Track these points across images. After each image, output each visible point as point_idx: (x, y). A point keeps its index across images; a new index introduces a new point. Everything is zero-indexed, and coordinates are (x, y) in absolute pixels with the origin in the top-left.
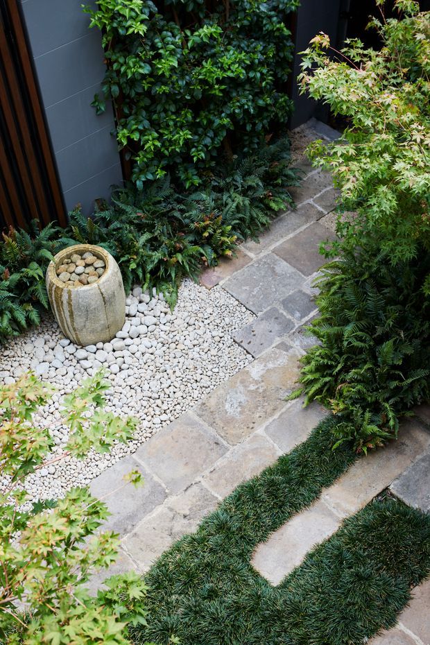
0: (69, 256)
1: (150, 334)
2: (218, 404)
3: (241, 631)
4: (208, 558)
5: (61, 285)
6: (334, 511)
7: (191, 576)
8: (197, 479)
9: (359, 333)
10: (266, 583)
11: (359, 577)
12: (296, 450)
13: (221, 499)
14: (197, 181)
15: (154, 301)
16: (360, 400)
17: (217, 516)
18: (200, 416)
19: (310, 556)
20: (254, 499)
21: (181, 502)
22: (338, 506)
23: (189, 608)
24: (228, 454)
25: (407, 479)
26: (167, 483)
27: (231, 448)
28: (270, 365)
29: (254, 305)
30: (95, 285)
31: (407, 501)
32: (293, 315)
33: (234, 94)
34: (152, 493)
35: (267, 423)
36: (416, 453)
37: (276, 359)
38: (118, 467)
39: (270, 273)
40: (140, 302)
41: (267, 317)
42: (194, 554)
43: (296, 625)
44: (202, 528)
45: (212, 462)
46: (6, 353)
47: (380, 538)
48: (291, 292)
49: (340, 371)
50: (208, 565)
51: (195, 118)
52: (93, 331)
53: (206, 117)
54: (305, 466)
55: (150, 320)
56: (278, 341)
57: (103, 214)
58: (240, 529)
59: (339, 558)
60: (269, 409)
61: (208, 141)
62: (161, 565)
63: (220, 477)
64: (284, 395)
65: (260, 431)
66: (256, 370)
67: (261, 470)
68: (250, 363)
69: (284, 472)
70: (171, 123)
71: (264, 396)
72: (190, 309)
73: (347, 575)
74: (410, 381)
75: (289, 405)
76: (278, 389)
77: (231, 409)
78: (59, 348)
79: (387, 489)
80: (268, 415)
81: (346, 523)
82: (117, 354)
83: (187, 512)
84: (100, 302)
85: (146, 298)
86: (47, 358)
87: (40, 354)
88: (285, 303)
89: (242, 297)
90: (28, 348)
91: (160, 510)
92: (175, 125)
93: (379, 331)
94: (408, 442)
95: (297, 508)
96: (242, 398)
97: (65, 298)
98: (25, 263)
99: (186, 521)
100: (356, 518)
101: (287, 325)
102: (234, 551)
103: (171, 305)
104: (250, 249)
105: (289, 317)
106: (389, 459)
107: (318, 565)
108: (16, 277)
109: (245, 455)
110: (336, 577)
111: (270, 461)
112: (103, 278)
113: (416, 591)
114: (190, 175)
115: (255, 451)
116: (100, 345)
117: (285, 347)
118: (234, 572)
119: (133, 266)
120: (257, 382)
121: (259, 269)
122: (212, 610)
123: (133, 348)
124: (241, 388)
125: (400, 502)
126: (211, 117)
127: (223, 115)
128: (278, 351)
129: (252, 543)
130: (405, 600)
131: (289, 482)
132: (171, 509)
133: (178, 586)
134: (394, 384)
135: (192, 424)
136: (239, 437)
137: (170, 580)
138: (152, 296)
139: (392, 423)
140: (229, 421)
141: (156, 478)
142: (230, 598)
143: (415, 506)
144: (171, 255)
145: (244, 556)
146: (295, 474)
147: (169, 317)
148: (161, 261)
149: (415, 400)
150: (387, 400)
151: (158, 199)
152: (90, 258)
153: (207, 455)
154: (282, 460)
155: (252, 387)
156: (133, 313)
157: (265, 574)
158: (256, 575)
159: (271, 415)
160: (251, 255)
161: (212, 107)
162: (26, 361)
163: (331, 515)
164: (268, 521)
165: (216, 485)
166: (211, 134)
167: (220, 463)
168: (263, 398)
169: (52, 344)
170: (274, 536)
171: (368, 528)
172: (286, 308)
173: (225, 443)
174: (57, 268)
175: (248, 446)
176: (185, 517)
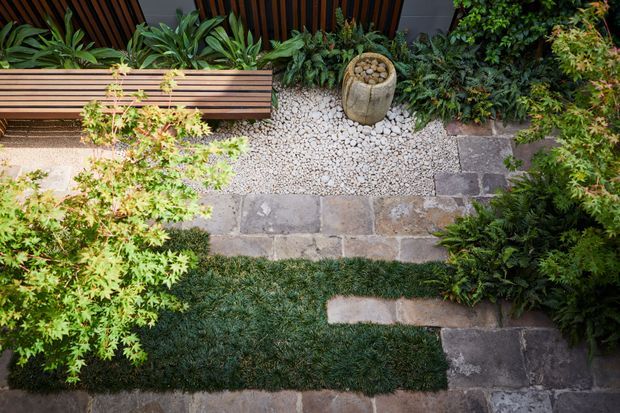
0: (372, 59)
1: (390, 137)
2: (390, 204)
3: (291, 328)
4: (308, 280)
5: (351, 73)
6: (397, 313)
7: (291, 281)
8: (342, 236)
9: (500, 229)
10: (325, 317)
11: (374, 357)
12: (408, 264)
13: (344, 256)
14: (496, 60)
15: (409, 119)
16: (467, 268)
17: (331, 262)
18: (374, 204)
19: (360, 324)
20: (359, 271)
21: (323, 240)
22: (402, 313)
23: (277, 295)
24: (370, 236)
25: (457, 333)
26: (325, 225)
27: (375, 235)
28: (440, 206)
29: (465, 164)
30: (369, 86)
31: (443, 344)
32: (484, 186)
33: (563, 13)
34: (313, 224)
35: (407, 237)
36: (478, 324)
37: (448, 205)
38: (308, 197)
39: (495, 151)
40: (402, 115)
41: (466, 177)
42: (302, 271)
43: (319, 350)
44: (320, 263)
45: (357, 233)
46: (306, 93)
47: (406, 349)
48: (497, 173)
49: (471, 242)
50: (305, 283)
51: (521, 14)
52: (356, 113)
53: (530, 18)
54: (404, 278)
55: (396, 129)
56: (459, 195)
57: (418, 45)
58: (337, 279)
59: (373, 339)
60: (416, 230)
61: (520, 37)
62: (283, 263)
63: (353, 245)
64: (432, 228)
65: (399, 238)
66: (429, 203)
67: (379, 259)
68: (431, 195)
69: (390, 271)
70: (500, 9)
71: (421, 221)
72: (425, 138)
73: (370, 351)
74: (508, 282)
75: (429, 237)
76: (431, 223)
77: (394, 213)
78: (334, 110)
79: (440, 328)
80: (412, 232)
81: (397, 325)
82: (362, 136)
83: (320, 248)
84: (366, 98)
85: (407, 114)
86: (323, 111)
87: (322, 106)
88: (486, 177)
89: (463, 154)
90: (319, 98)
91: (308, 236)
92: (503, 12)
93: (515, 237)
94: (479, 314)
95: (377, 294)
96: (406, 212)
97: (349, 83)
98: (347, 47)
99: (315, 253)
100: (405, 327)
101: (474, 190)
102: (325, 288)
103: (417, 128)
104: (497, 128)
105: (481, 187)
106: (457, 314)
107: (360, 333)
108: (336, 52)
109: (378, 244)
110: (362, 347)
111: (388, 259)
112: (378, 86)
113: (400, 392)
114: (494, 53)
115: (385, 247)
116: (356, 124)
117: (460, 202)
118: (314, 298)
119: (409, 89)
120: (423, 210)
121: (490, 144)
122: (287, 306)
123: (373, 139)
124: (411, 206)
125: (440, 342)
126: (534, 20)
127: (543, 24)
128: (453, 201)
129: (337, 292)
130: (388, 391)
131: (387, 278)
132: (314, 240)
133: (282, 281)
134: (497, 275)
135: (366, 204)
136: (384, 232)
137: (280, 275)
138: (411, 115)
139: (475, 296)
140: (387, 219)
141: (321, 219)
142: (300, 308)
143: (446, 351)
144: (439, 98)
145: (327, 295)
146: (395, 276)
147: (409, 135)
148: (429, 98)
149: (505, 294)
150: (483, 281)
151: (459, 56)
152: (381, 68)
153: (358, 228)
154: (395, 263)
155: (418, 211)
156: (391, 118)
157: (330, 313)
158: (324, 309)
159: (414, 234)
160: (495, 132)
161: (541, 14)
162: (312, 105)
163: (393, 313)
164: (355, 288)
165: (347, 247)
166: (526, 33)
167: (360, 237)
168: (418, 222)
169: (332, 105)
170: (353, 299)
171: (405, 338)
172: (484, 179)
173: (374, 229)
174: (359, 61)
175: (384, 241)
176: (318, 249)
